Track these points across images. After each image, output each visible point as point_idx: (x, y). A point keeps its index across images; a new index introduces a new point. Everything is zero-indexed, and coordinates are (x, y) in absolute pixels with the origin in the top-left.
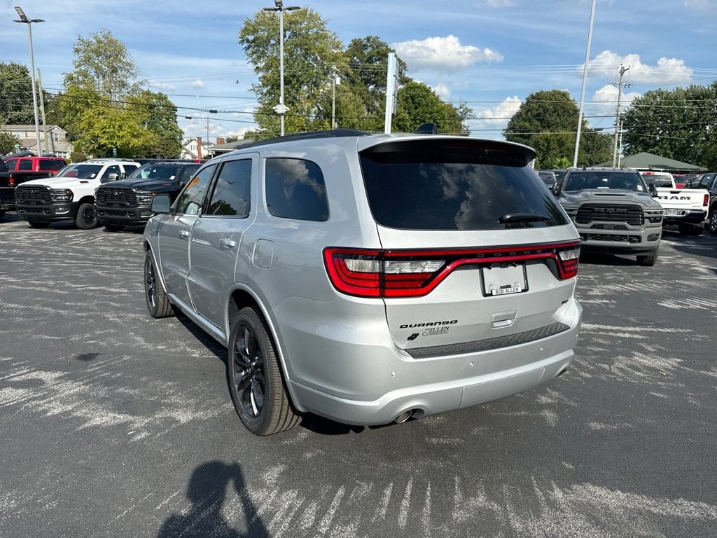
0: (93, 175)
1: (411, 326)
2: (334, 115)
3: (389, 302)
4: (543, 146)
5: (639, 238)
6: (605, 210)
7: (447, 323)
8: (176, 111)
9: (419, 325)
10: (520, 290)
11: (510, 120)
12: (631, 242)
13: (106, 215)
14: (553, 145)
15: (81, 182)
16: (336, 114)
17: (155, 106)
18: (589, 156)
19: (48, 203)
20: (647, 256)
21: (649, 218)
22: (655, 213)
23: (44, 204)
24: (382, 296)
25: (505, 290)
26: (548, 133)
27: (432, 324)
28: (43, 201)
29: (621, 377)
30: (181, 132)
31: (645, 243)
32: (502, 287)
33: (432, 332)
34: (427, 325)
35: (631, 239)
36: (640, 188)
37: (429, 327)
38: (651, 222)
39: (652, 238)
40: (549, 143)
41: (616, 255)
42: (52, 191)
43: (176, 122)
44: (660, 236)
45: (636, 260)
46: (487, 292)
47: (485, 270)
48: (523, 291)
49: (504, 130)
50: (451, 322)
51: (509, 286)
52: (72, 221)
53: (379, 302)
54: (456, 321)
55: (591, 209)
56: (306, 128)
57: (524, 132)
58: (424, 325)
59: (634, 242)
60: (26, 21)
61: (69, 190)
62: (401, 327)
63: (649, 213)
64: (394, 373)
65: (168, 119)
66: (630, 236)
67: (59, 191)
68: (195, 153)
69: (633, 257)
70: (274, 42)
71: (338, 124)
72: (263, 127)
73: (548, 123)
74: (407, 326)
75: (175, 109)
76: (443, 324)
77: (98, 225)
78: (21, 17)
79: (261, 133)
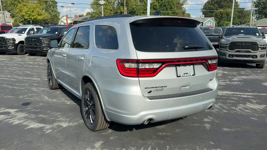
0: (23, 32)
1: (149, 88)
3: (141, 79)
4: (219, 16)
5: (256, 56)
6: (241, 44)
7: (163, 87)
8: (57, 3)
9: (152, 88)
10: (192, 75)
11: (204, 5)
12: (253, 58)
13: (30, 49)
14: (224, 16)
15: (19, 35)
16: (126, 4)
17: (48, 2)
18: (240, 20)
19: (5, 44)
20: (260, 64)
21: (260, 47)
22: (264, 45)
23: (4, 45)
24: (138, 77)
25: (185, 75)
26: (222, 10)
27: (157, 87)
28: (3, 43)
29: (240, 112)
30: (59, 13)
31: (259, 58)
32: (184, 74)
33: (157, 90)
34: (155, 87)
35: (253, 57)
36: (257, 34)
37: (156, 88)
38: (261, 49)
39: (262, 56)
40: (222, 15)
41: (247, 64)
42: (7, 39)
43: (57, 8)
44: (266, 55)
45: (255, 66)
46: (178, 76)
47: (178, 67)
48: (193, 75)
49: (202, 9)
50: (164, 87)
51: (187, 73)
52: (15, 52)
53: (137, 79)
54: (166, 86)
55: (235, 44)
56: (113, 10)
57: (210, 10)
58: (154, 88)
59: (254, 58)
61: (14, 39)
62: (145, 88)
63: (261, 45)
64: (142, 105)
65: (53, 7)
66: (252, 55)
67: (10, 39)
68: (65, 22)
69: (254, 65)
71: (127, 8)
72: (94, 10)
73: (222, 6)
74: (147, 88)
75: (56, 3)
76: (161, 87)
77: (26, 53)
79: (93, 13)
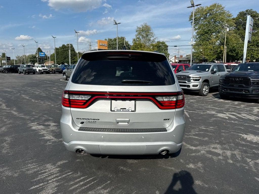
1: (80, 119)
2: (225, 43)
3: (72, 109)
7: (95, 120)
8: (168, 47)
9: (84, 119)
16: (226, 43)
17: (161, 46)
24: (70, 107)
25: (122, 110)
27: (89, 119)
30: (169, 54)
32: (121, 109)
33: (89, 122)
34: (87, 119)
37: (88, 120)
43: (167, 51)
50: (97, 120)
51: (125, 109)
54: (99, 120)
56: (213, 49)
58: (85, 119)
60: (116, 24)
62: (77, 119)
64: (71, 135)
65: (165, 50)
68: (174, 61)
70: (203, 18)
71: (227, 47)
72: (195, 51)
74: (79, 119)
75: (167, 46)
76: (93, 119)
78: (115, 23)
79: (194, 52)
